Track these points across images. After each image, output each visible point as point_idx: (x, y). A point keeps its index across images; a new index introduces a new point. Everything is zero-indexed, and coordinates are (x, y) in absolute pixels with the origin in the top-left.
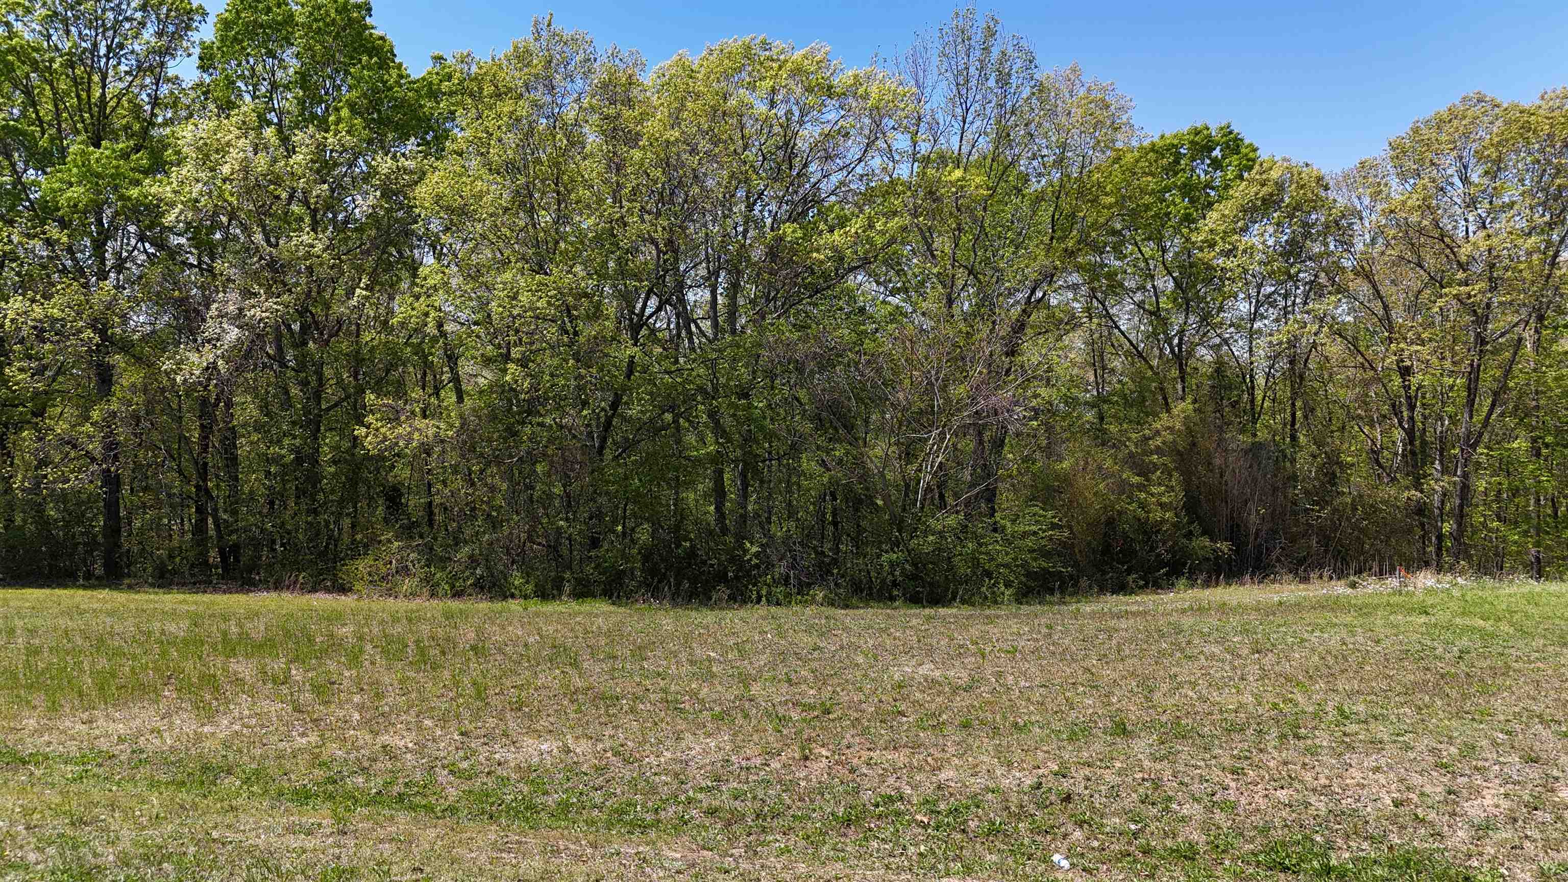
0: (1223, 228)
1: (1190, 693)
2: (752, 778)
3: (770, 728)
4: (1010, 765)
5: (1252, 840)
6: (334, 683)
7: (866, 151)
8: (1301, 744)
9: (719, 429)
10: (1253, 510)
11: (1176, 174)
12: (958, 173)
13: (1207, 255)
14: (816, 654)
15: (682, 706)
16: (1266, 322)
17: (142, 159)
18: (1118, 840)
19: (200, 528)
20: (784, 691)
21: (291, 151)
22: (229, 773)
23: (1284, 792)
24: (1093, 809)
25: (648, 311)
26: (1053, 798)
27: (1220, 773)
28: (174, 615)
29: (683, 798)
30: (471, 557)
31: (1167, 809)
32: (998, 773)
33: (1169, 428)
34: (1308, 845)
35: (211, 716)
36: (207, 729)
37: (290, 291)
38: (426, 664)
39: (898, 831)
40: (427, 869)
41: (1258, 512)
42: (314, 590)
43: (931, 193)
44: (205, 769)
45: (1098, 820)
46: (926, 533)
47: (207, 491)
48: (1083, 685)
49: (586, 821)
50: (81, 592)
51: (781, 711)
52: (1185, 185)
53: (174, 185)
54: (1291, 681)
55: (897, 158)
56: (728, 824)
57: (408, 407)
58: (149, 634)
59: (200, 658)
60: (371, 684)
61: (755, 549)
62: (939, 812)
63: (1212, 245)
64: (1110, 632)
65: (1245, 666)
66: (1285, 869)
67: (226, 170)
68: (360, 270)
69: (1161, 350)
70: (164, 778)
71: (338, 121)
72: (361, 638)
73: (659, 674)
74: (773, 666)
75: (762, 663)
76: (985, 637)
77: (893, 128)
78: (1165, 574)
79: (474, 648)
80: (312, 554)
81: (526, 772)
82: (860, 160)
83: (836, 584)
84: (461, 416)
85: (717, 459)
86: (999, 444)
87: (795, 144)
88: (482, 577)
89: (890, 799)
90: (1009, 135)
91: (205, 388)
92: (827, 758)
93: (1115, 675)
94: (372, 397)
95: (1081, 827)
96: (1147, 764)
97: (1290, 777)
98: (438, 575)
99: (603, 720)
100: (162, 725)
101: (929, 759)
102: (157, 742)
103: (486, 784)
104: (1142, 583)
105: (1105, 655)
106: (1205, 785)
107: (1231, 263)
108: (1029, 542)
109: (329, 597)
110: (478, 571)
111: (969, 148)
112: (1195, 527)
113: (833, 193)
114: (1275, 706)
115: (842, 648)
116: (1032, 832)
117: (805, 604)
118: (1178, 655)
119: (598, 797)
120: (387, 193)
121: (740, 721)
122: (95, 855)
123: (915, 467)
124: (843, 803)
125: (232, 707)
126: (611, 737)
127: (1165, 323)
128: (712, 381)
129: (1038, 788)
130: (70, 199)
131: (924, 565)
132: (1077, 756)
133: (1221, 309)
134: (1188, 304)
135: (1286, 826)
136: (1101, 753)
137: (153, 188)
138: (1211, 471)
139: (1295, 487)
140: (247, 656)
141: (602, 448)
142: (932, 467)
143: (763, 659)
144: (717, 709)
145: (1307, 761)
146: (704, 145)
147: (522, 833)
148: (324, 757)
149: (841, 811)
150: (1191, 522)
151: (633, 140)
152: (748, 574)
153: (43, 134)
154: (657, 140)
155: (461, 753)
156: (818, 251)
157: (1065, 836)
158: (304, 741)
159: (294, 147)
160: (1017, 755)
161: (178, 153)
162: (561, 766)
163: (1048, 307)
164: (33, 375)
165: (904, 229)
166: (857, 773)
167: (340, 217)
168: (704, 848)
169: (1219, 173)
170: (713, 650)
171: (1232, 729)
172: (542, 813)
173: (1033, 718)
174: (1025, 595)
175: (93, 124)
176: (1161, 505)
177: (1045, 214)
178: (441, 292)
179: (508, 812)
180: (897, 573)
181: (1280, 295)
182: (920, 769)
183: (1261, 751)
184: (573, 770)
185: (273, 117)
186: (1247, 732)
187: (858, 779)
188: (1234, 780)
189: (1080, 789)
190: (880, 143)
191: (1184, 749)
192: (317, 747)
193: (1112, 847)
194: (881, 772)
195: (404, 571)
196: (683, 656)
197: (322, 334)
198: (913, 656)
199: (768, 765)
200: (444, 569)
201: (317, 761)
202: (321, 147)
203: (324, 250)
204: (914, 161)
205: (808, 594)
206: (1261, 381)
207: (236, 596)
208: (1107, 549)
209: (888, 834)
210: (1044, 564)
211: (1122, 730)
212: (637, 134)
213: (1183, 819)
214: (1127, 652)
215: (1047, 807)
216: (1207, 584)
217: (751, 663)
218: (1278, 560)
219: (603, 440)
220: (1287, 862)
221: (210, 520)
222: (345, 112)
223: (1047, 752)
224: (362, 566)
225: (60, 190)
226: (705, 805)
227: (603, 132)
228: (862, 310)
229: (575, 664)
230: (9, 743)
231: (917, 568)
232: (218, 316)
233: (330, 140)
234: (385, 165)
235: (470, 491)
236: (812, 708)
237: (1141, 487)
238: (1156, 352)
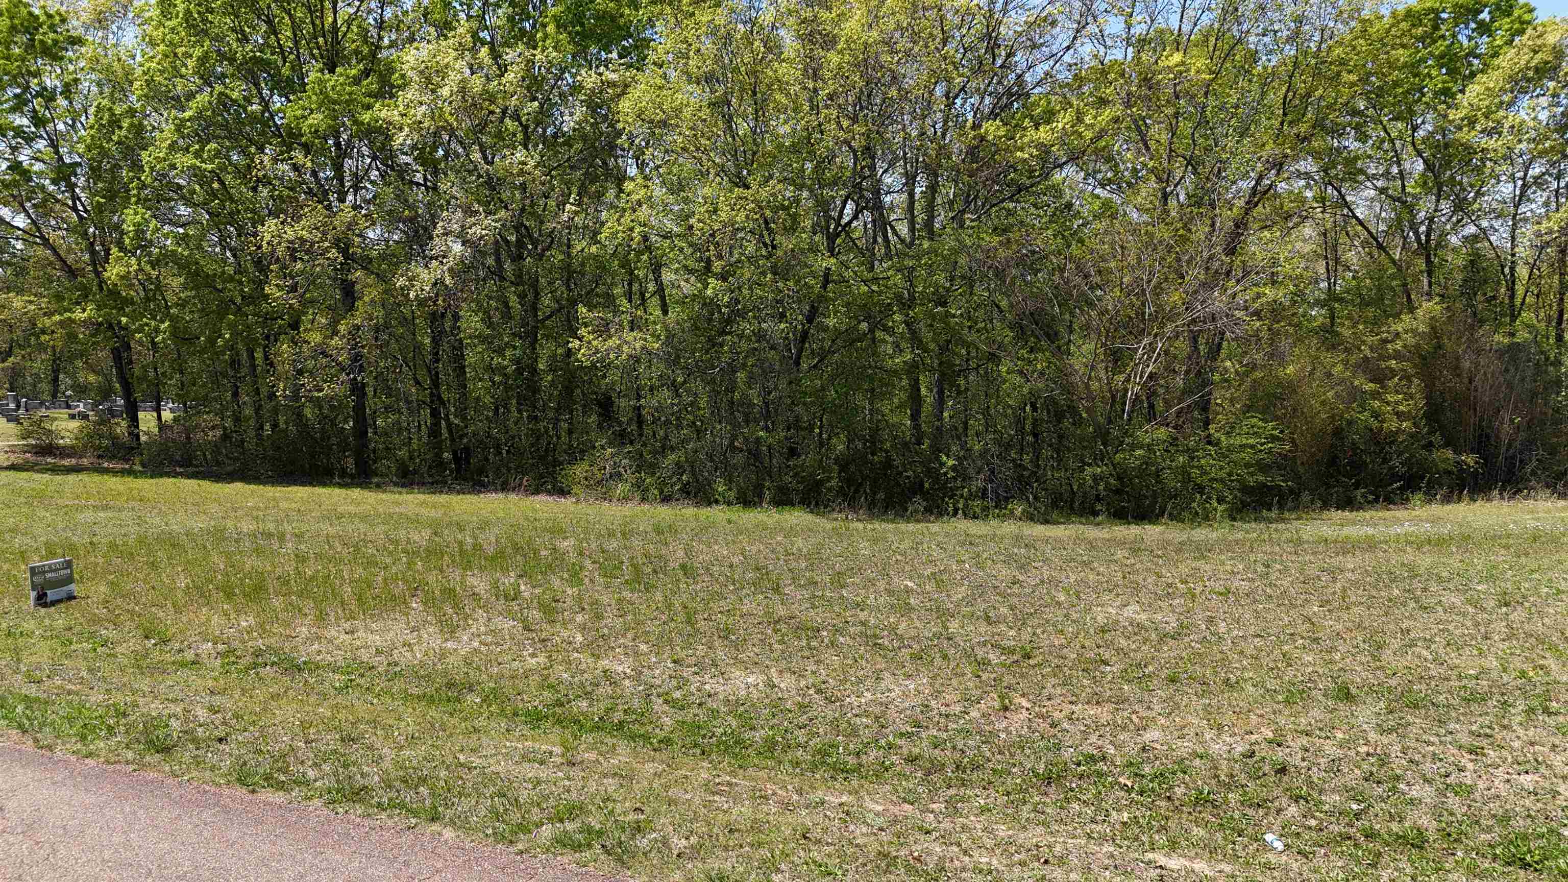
0: (1487, 103)
1: (1425, 653)
2: (952, 726)
3: (968, 670)
4: (1220, 728)
5: (1489, 830)
6: (558, 601)
7: (1075, 38)
8: (1551, 721)
9: (915, 339)
10: (1507, 419)
11: (1434, 42)
12: (1177, 57)
13: (1464, 136)
14: (1016, 589)
15: (880, 641)
16: (1533, 206)
17: (371, 83)
18: (1338, 820)
19: (434, 432)
20: (982, 630)
21: (503, 70)
22: (471, 690)
23: (1529, 777)
24: (1310, 784)
25: (846, 219)
26: (1267, 769)
27: (1455, 751)
28: (416, 521)
29: (883, 742)
30: (678, 464)
31: (1394, 789)
32: (1208, 737)
33: (1412, 330)
34: (1554, 839)
35: (451, 631)
36: (449, 645)
37: (506, 208)
38: (640, 584)
39: (1100, 793)
40: (648, 810)
41: (1512, 421)
42: (537, 492)
43: (1146, 81)
44: (450, 685)
45: (1315, 795)
46: (1133, 447)
47: (440, 398)
48: (1302, 638)
49: (790, 761)
50: (337, 491)
51: (980, 653)
52: (1442, 56)
53: (401, 108)
54: (1543, 643)
55: (1109, 43)
56: (928, 773)
57: (617, 320)
58: (397, 542)
59: (441, 571)
60: (592, 604)
61: (951, 463)
62: (1143, 776)
63: (1472, 123)
64: (1334, 573)
65: (1490, 622)
66: (1526, 866)
67: (445, 92)
68: (569, 184)
69: (1405, 238)
70: (416, 691)
71: (546, 37)
72: (581, 554)
73: (858, 605)
74: (970, 601)
75: (960, 596)
76: (1195, 574)
77: (1106, 11)
78: (1399, 488)
79: (683, 567)
80: (533, 458)
81: (734, 705)
82: (1068, 48)
83: (1035, 498)
84: (666, 327)
85: (912, 369)
86: (1215, 351)
87: (999, 34)
88: (688, 483)
89: (1091, 759)
90: (1236, 10)
91: (435, 304)
92: (1027, 709)
93: (1339, 627)
94: (584, 311)
95: (1297, 801)
96: (1372, 736)
97: (1536, 760)
98: (648, 480)
99: (806, 653)
100: (411, 638)
101: (1134, 717)
102: (408, 655)
103: (697, 715)
104: (1371, 497)
105: (1328, 602)
106: (1439, 764)
107: (1492, 143)
108: (1246, 455)
109: (550, 499)
110: (684, 477)
111: (1190, 28)
112: (1437, 438)
113: (1038, 84)
114: (1523, 674)
115: (1042, 582)
116: (1242, 804)
117: (1003, 518)
118: (1412, 604)
119: (801, 736)
120: (593, 106)
121: (938, 661)
122: (363, 775)
123: (1122, 377)
124: (1044, 760)
125: (471, 622)
126: (813, 673)
127: (1410, 209)
128: (909, 291)
129: (1251, 757)
130: (311, 126)
131: (1130, 480)
132: (1294, 723)
133: (1479, 194)
134: (1440, 190)
135: (1529, 816)
136: (1321, 721)
137: (382, 112)
138: (1459, 375)
139: (1558, 393)
140: (482, 569)
141: (799, 357)
142: (1141, 377)
143: (962, 592)
144: (916, 646)
145: (1557, 742)
146: (903, 44)
147: (733, 773)
148: (552, 680)
149: (1041, 769)
150: (1431, 432)
151: (830, 42)
152: (944, 487)
153: (285, 62)
154: (854, 42)
155: (674, 682)
156: (1022, 149)
157: (1279, 811)
158: (534, 661)
159: (506, 66)
160: (1228, 718)
161: (403, 76)
162: (766, 701)
163: (1277, 196)
164: (288, 293)
165: (1116, 120)
166: (1059, 728)
167: (549, 131)
168: (905, 800)
169: (1485, 39)
170: (911, 579)
171: (1473, 698)
172: (750, 750)
173: (1246, 675)
174: (1240, 511)
175: (327, 50)
176: (1398, 414)
177: (1274, 97)
178: (645, 206)
179: (718, 746)
180: (1101, 488)
181: (1551, 175)
182: (1124, 728)
183: (1504, 727)
184: (777, 706)
185: (484, 35)
186: (1489, 703)
187: (1059, 735)
188: (1472, 761)
189: (1296, 760)
190: (1092, 28)
191: (1416, 721)
192: (546, 668)
193: (1331, 827)
194: (1083, 728)
195: (616, 476)
196: (881, 585)
197: (536, 248)
198: (1118, 595)
199: (967, 713)
200: (653, 474)
201: (546, 684)
202: (530, 63)
203: (536, 167)
204: (1128, 45)
205: (1006, 508)
206: (1523, 272)
207: (468, 496)
208: (1333, 461)
209: (1090, 796)
210: (1261, 478)
211: (1346, 695)
212: (835, 37)
213: (1412, 802)
214: (1353, 599)
215: (1259, 778)
216: (1447, 500)
217: (949, 596)
218: (1534, 473)
219: (800, 351)
220: (1528, 858)
221: (443, 422)
222: (551, 28)
223: (1262, 716)
224: (580, 470)
225: (304, 117)
226: (905, 751)
227: (799, 37)
228: (1069, 206)
229: (777, 589)
230: (286, 650)
231: (1122, 483)
232: (443, 234)
233: (538, 57)
234: (589, 79)
235: (676, 401)
236: (1012, 651)
237: (1375, 395)
238: (1398, 241)
